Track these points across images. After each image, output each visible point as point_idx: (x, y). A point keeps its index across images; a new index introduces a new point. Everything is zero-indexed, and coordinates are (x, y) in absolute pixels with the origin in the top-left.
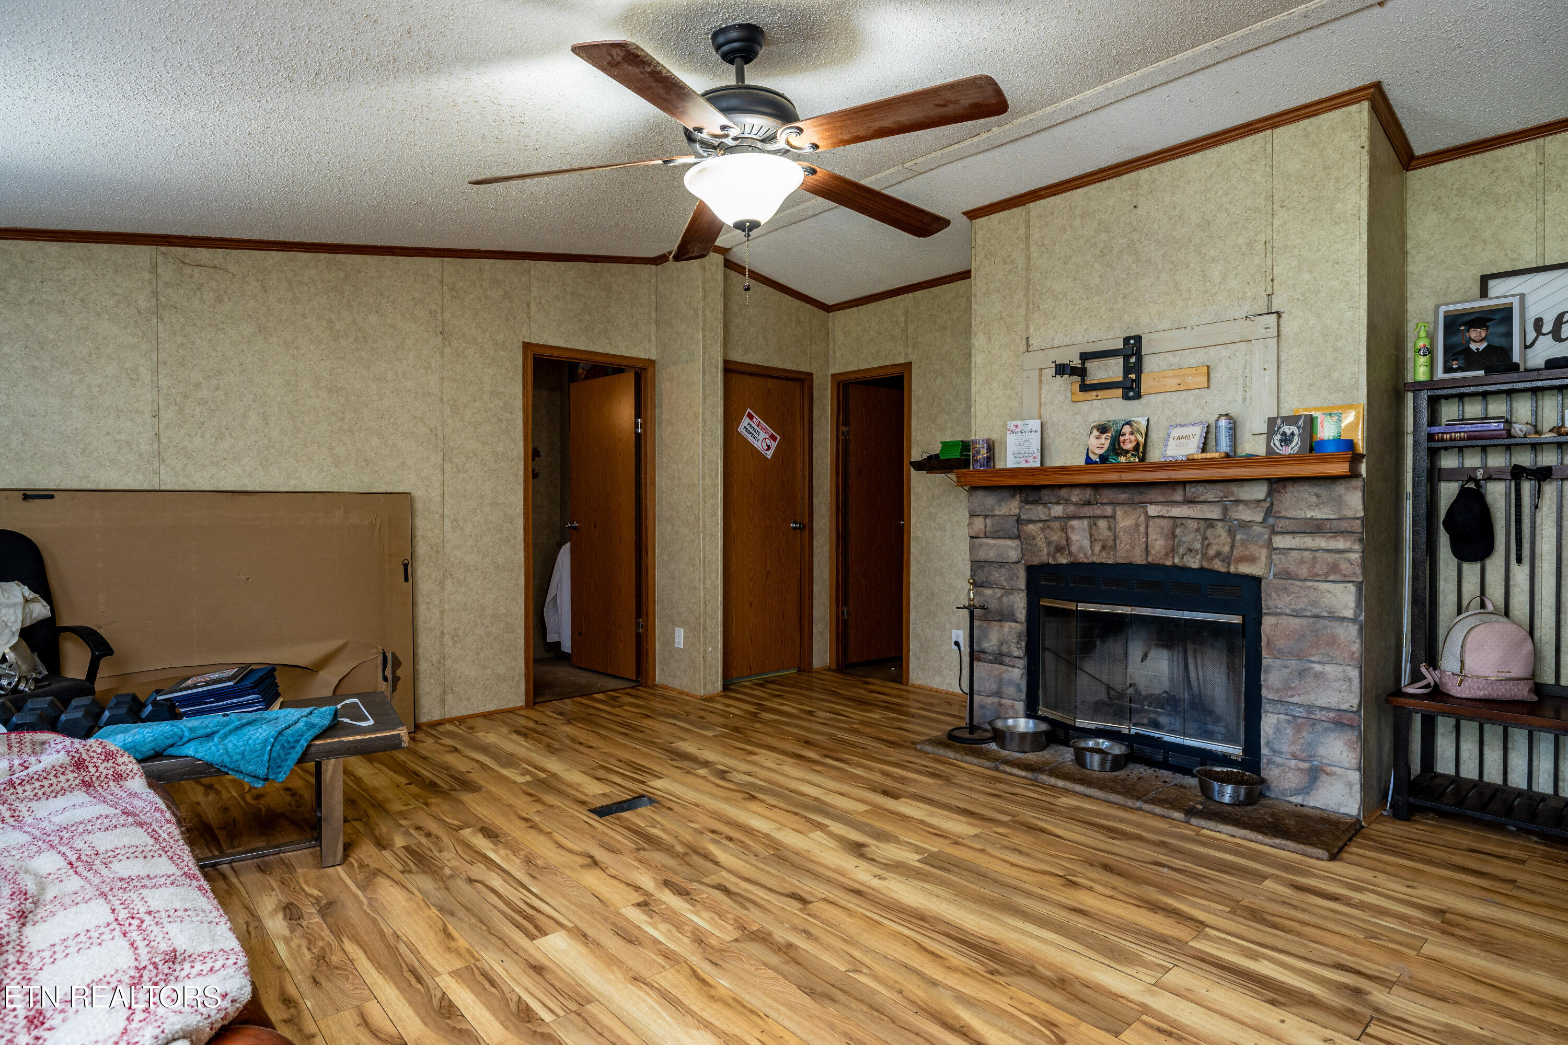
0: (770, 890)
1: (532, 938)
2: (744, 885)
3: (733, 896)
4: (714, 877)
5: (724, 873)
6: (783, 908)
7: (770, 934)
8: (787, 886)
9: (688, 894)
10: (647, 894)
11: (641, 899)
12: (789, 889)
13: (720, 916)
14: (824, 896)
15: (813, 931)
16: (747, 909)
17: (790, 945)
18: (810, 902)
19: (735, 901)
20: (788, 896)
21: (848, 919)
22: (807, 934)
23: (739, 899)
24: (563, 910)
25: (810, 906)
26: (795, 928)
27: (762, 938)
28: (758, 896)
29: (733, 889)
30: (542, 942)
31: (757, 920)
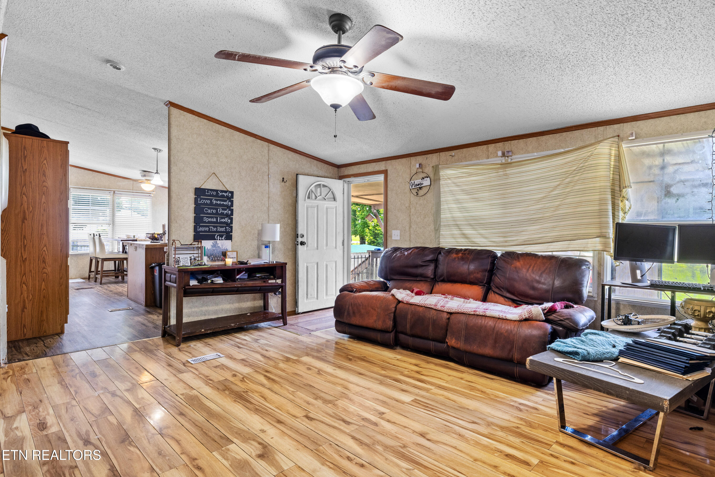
0: (322, 422)
1: (415, 399)
2: (336, 425)
3: (341, 419)
4: (353, 429)
5: (348, 431)
6: (317, 413)
7: (323, 403)
8: (314, 425)
9: (363, 419)
10: (383, 419)
11: (384, 416)
12: (313, 423)
13: (345, 409)
14: (297, 419)
15: (306, 404)
16: (334, 413)
17: (316, 399)
18: (304, 416)
19: (339, 416)
20: (314, 419)
21: (289, 409)
22: (308, 403)
23: (338, 417)
24: (415, 410)
25: (305, 414)
26: (313, 405)
27: (326, 401)
28: (329, 419)
29: (341, 422)
30: (412, 399)
31: (329, 409)
